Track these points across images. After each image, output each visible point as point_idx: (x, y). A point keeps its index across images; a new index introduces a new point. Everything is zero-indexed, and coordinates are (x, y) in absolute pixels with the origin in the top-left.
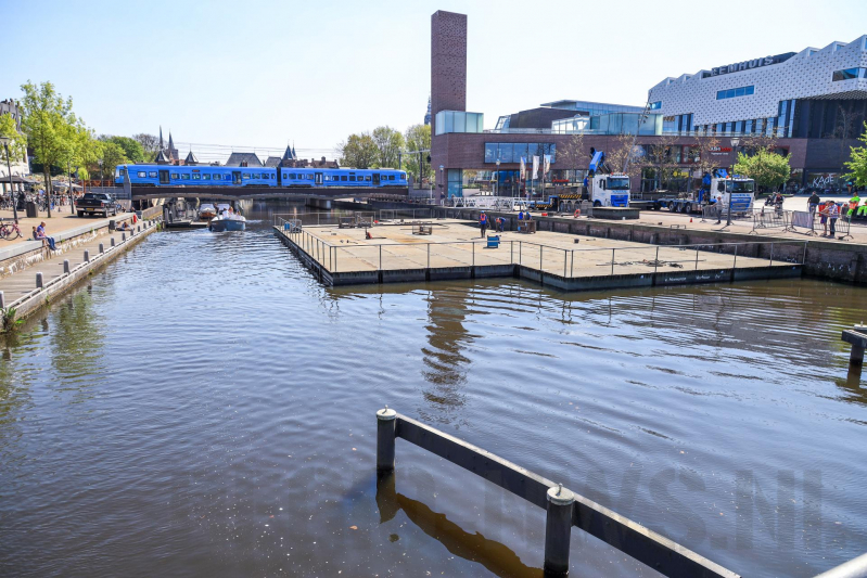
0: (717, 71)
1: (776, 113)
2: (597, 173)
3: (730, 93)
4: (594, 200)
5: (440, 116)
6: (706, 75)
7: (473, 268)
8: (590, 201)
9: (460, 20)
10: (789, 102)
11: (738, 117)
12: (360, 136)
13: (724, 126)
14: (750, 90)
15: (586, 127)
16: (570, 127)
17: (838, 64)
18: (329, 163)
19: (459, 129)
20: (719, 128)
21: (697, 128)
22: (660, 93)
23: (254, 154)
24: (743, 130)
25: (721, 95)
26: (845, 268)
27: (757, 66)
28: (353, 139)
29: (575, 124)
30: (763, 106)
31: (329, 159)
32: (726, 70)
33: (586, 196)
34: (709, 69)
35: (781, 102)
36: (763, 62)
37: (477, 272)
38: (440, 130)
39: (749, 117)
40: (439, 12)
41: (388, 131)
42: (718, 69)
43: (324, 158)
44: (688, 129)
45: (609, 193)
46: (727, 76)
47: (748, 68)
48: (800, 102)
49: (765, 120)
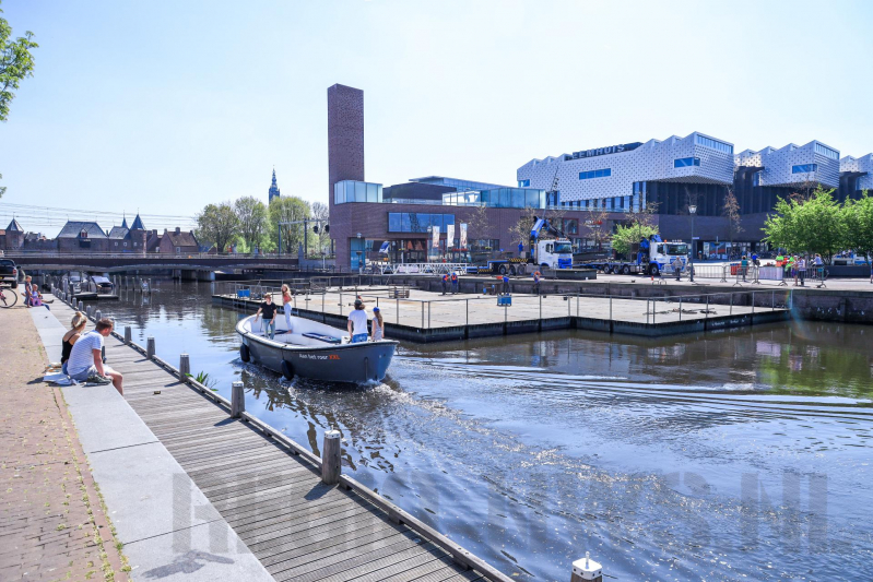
0: (577, 155)
1: (631, 193)
2: (540, 238)
3: (590, 175)
4: (540, 263)
5: (340, 186)
6: (568, 158)
7: (540, 321)
8: (537, 264)
9: (356, 95)
10: (641, 183)
11: (599, 195)
12: (218, 206)
13: (587, 202)
14: (607, 172)
15: (477, 200)
16: (461, 200)
17: (677, 154)
18: (184, 234)
19: (361, 199)
20: (591, 203)
21: (563, 204)
22: (527, 172)
23: (95, 224)
24: (613, 206)
25: (583, 176)
26: (834, 310)
27: (611, 152)
28: (209, 209)
29: (466, 197)
30: (620, 185)
31: (185, 229)
32: (585, 154)
33: (532, 260)
34: (570, 153)
35: (634, 183)
36: (615, 150)
37: (543, 325)
38: (340, 199)
39: (609, 195)
40: (338, 85)
41: (252, 201)
42: (578, 153)
43: (178, 229)
44: (555, 204)
45: (556, 256)
46: (587, 159)
47: (604, 153)
48: (649, 183)
49: (622, 198)
